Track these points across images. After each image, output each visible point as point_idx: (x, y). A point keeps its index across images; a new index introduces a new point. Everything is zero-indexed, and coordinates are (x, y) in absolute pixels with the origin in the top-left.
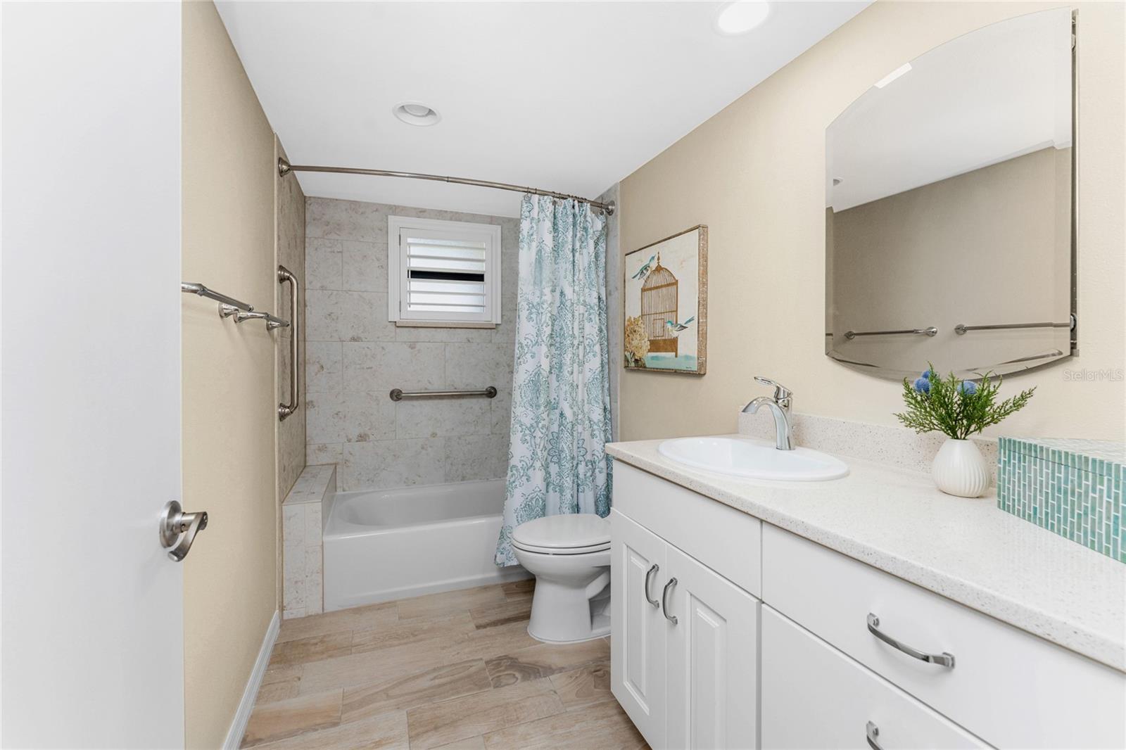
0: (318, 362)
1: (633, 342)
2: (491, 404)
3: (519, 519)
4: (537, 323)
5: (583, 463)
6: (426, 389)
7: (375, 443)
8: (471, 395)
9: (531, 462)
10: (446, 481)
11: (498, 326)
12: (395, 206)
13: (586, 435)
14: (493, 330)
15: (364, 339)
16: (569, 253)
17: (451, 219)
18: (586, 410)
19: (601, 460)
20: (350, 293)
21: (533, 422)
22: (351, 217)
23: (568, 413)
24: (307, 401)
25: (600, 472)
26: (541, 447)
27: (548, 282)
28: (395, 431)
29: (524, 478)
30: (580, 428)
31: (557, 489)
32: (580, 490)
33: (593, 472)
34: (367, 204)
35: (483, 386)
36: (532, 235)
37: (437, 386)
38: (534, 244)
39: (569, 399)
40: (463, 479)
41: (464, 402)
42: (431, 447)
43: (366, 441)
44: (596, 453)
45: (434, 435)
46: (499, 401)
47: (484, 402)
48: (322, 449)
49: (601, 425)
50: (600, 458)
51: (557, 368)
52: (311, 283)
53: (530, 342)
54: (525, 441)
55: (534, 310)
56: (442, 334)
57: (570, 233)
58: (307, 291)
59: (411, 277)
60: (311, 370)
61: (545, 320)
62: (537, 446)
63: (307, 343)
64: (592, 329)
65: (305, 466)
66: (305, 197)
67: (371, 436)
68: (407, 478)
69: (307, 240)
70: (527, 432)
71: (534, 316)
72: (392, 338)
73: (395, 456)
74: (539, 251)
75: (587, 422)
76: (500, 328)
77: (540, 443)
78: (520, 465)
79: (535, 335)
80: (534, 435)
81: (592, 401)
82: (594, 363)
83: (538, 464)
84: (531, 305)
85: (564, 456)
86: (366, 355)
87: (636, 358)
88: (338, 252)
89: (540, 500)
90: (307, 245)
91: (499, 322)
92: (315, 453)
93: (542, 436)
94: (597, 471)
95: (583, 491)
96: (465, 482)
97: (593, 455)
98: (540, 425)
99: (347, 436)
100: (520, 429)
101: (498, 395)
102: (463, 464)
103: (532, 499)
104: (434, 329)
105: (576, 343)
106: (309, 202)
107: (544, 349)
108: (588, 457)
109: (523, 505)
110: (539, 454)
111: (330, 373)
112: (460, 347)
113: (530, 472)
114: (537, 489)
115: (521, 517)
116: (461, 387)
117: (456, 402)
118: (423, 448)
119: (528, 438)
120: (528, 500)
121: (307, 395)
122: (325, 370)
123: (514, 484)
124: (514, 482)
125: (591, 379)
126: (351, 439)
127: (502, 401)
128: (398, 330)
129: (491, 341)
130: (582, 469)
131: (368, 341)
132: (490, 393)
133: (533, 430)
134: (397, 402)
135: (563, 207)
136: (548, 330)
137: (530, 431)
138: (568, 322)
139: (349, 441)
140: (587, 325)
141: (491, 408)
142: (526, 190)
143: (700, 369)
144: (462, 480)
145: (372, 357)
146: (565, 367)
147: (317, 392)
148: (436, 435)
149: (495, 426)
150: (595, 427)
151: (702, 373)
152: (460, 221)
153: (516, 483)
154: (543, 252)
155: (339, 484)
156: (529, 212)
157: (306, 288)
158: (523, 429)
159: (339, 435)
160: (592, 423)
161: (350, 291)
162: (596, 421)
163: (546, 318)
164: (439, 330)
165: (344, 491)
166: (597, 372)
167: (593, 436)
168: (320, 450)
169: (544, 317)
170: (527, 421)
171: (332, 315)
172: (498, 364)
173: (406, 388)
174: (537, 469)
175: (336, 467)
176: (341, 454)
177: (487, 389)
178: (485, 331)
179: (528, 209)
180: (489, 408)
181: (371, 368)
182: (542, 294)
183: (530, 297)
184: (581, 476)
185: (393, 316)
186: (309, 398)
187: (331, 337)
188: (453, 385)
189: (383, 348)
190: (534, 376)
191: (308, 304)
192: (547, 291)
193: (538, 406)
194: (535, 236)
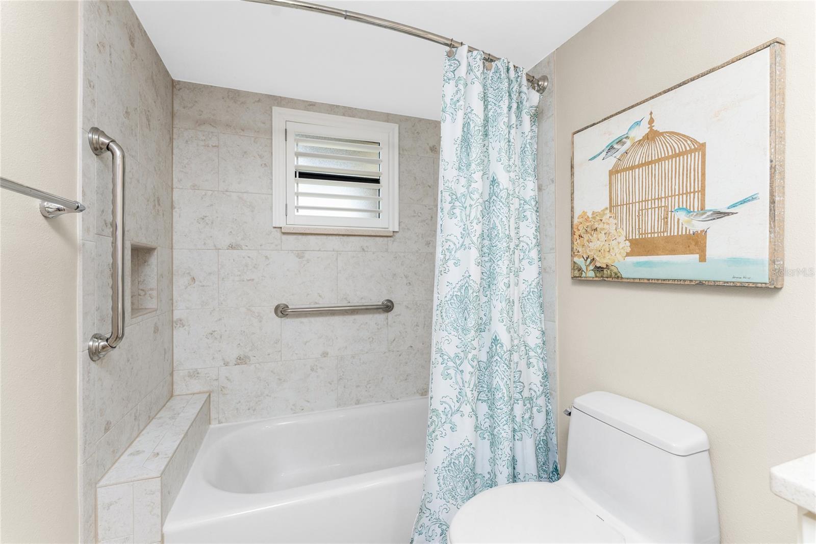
0: (189, 273)
1: (591, 244)
2: (387, 319)
3: (441, 482)
4: (462, 220)
5: (521, 402)
6: (316, 303)
7: (257, 365)
8: (367, 309)
9: (457, 405)
10: (339, 405)
11: (395, 234)
12: (280, 97)
13: (522, 365)
14: (389, 238)
15: (244, 247)
16: (504, 127)
17: (344, 115)
18: (521, 333)
19: (540, 396)
20: (227, 193)
21: (459, 350)
22: (229, 107)
23: (504, 338)
24: (175, 319)
25: (539, 412)
26: (472, 386)
27: (478, 164)
28: (280, 351)
29: (447, 426)
30: (515, 357)
31: (486, 436)
32: (516, 437)
33: (531, 413)
34: (248, 94)
35: (379, 300)
36: (458, 101)
37: (329, 300)
38: (460, 114)
39: (506, 320)
40: (358, 402)
41: (360, 318)
42: (321, 368)
43: (246, 363)
44: (534, 387)
45: (325, 354)
46: (396, 316)
47: (380, 317)
48: (194, 374)
49: (539, 351)
50: (538, 393)
51: (489, 279)
52: (180, 181)
53: (452, 246)
54: (447, 376)
55: (457, 204)
56: (334, 242)
57: (504, 105)
58: (174, 189)
59: (299, 177)
60: (180, 282)
61: (476, 215)
62: (467, 385)
63: (175, 252)
64: (528, 231)
65: (172, 396)
66: (173, 80)
67: (252, 358)
68: (294, 405)
69: (175, 130)
70: (451, 364)
71: (457, 211)
72: (276, 246)
73: (280, 379)
74: (466, 125)
75: (523, 348)
76: (397, 235)
77: (470, 380)
78: (441, 408)
79: (459, 237)
80: (460, 368)
81: (528, 321)
82: (530, 273)
83: (467, 409)
84: (454, 197)
85: (500, 395)
86: (246, 266)
87: (598, 265)
88: (213, 146)
89: (470, 457)
90: (175, 136)
91: (397, 230)
92: (185, 380)
93: (472, 370)
94: (535, 409)
95: (521, 439)
96: (358, 406)
97: (530, 389)
98: (470, 356)
99: (223, 360)
100: (440, 360)
101: (395, 309)
102: (358, 386)
103: (460, 455)
104: (325, 237)
105: (512, 246)
106: (178, 87)
107: (474, 253)
108: (526, 394)
109: (446, 463)
110: (469, 394)
111: (203, 286)
112: (354, 257)
113: (456, 418)
114: (467, 443)
115: (443, 479)
116: (356, 301)
117: (350, 318)
118: (312, 370)
119: (452, 372)
120: (453, 457)
121: (175, 312)
122: (197, 283)
123: (434, 435)
124: (433, 432)
125: (526, 293)
126: (228, 363)
127: (400, 315)
128: (285, 237)
129: (387, 251)
130: (519, 409)
131: (249, 250)
132: (387, 306)
133: (458, 362)
134: (282, 319)
135: (493, 70)
136: (478, 228)
137: (455, 363)
138: (504, 219)
139: (226, 364)
140: (522, 225)
141: (387, 324)
142: (449, 42)
143: (772, 280)
144: (356, 404)
145: (254, 267)
146: (500, 278)
147: (188, 308)
148: (327, 354)
149: (392, 342)
150: (532, 354)
151: (779, 287)
152: (354, 117)
153: (436, 433)
154: (472, 125)
155: (213, 415)
156: (454, 72)
157: (174, 186)
158: (444, 360)
159: (213, 358)
160: (527, 348)
161: (227, 191)
162: (533, 346)
163: (475, 213)
164: (330, 237)
165: (220, 422)
166: (534, 284)
167: (529, 365)
168: (190, 376)
169: (473, 211)
170: (451, 349)
171: (206, 219)
172: (395, 275)
173: (294, 303)
174: (466, 416)
175: (210, 395)
176: (217, 380)
177: (383, 303)
178: (382, 239)
179: (452, 69)
180: (385, 323)
181: (253, 280)
182: (470, 181)
183: (453, 185)
184: (518, 419)
185: (279, 221)
186: (177, 315)
187: (205, 244)
188: (346, 298)
189: (266, 257)
190: (459, 290)
191: (175, 204)
192: (477, 176)
193: (465, 330)
194: (461, 103)
